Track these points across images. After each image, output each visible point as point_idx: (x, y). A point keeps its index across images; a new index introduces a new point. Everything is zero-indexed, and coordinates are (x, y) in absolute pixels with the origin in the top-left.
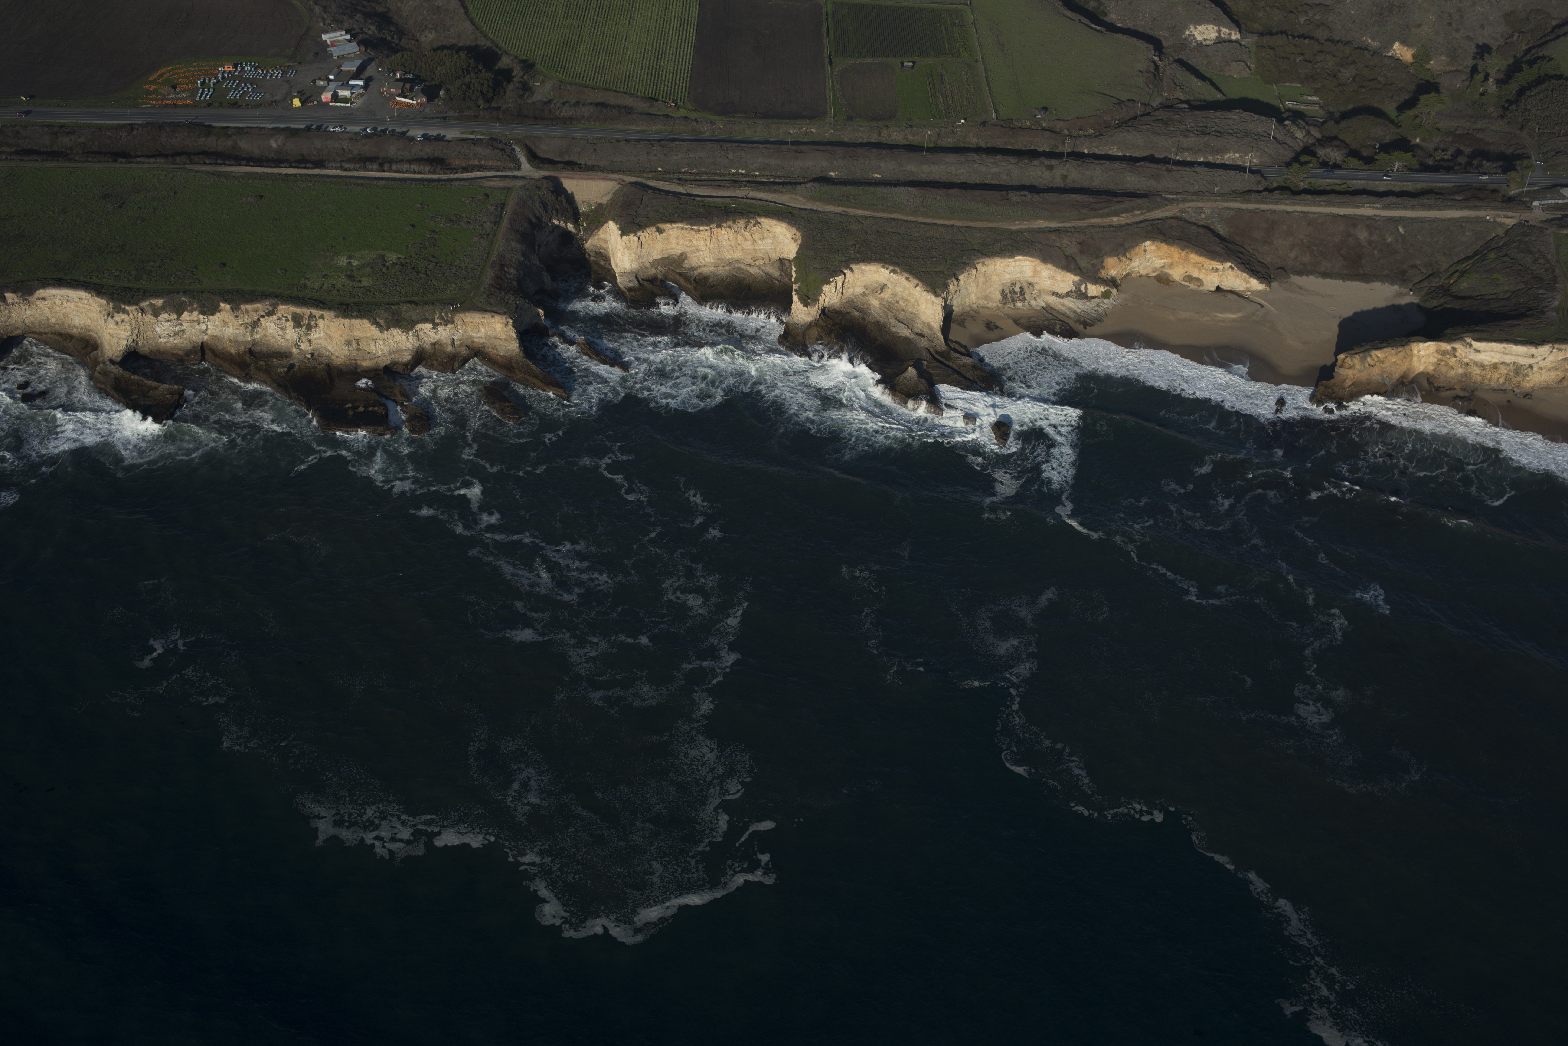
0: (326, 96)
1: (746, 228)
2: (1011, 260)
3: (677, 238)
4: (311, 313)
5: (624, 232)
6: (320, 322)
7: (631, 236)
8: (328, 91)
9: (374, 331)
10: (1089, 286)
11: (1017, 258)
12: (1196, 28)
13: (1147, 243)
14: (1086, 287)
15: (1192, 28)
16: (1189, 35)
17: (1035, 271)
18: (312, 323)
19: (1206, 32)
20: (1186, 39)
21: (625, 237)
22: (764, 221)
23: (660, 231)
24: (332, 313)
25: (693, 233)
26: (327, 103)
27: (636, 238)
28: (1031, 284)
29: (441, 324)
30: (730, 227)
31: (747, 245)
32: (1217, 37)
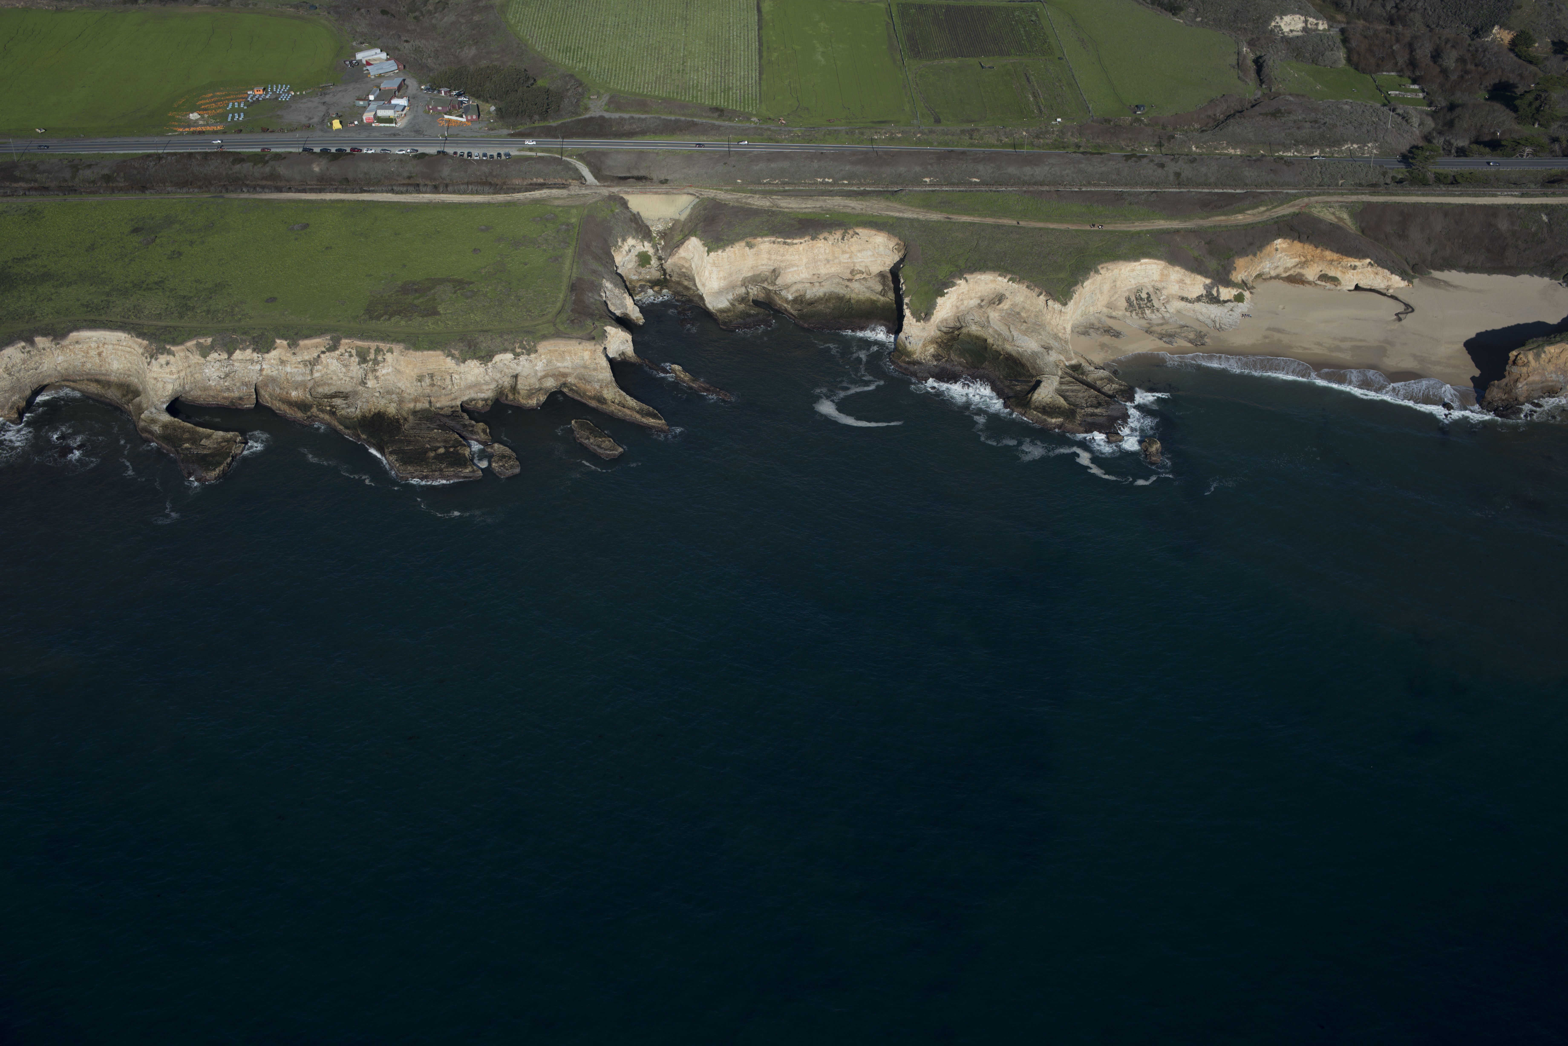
0: (367, 116)
2: (1137, 264)
3: (769, 253)
4: (377, 347)
5: (710, 248)
6: (389, 356)
7: (720, 252)
8: (369, 112)
9: (450, 363)
10: (1221, 289)
11: (1143, 261)
12: (1282, 18)
13: (1279, 241)
14: (1218, 291)
15: (1278, 19)
16: (1274, 26)
17: (1162, 275)
18: (380, 358)
19: (1293, 23)
20: (1272, 31)
21: (712, 254)
22: (862, 231)
23: (750, 246)
24: (401, 346)
25: (786, 246)
26: (370, 124)
27: (723, 254)
28: (1158, 289)
29: (523, 354)
30: (825, 239)
31: (844, 258)
32: (1303, 28)
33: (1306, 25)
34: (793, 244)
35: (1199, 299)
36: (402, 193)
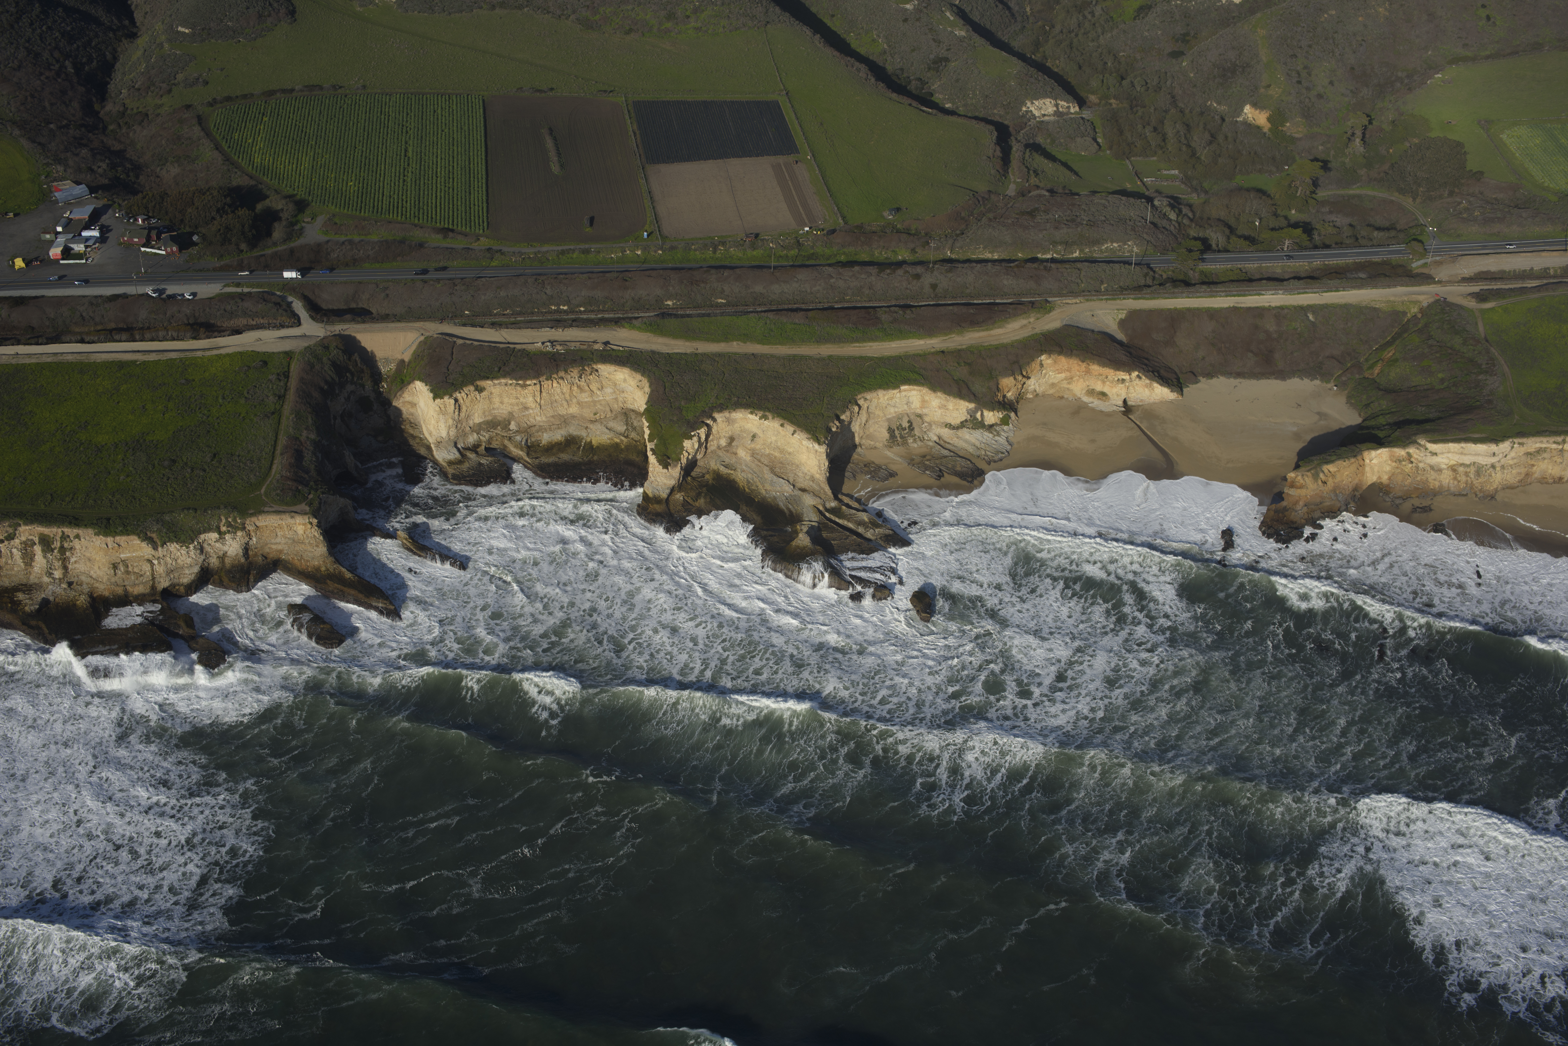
0: (55, 252)
1: (580, 377)
2: (895, 391)
3: (500, 396)
4: (63, 533)
5: (437, 394)
6: (76, 544)
7: (446, 398)
8: (57, 246)
9: (146, 550)
10: (986, 413)
11: (903, 388)
12: (1032, 103)
13: (1043, 357)
14: (982, 415)
15: (1029, 104)
16: (1026, 111)
17: (924, 401)
18: (66, 545)
19: (1044, 107)
20: (1023, 116)
21: (438, 401)
22: (601, 367)
23: (480, 390)
24: (90, 531)
25: (519, 388)
26: (57, 261)
27: (452, 401)
28: (920, 416)
29: (229, 532)
30: (562, 378)
31: (585, 397)
32: (1055, 112)
33: (1057, 108)
34: (526, 385)
35: (963, 425)
36: (93, 342)
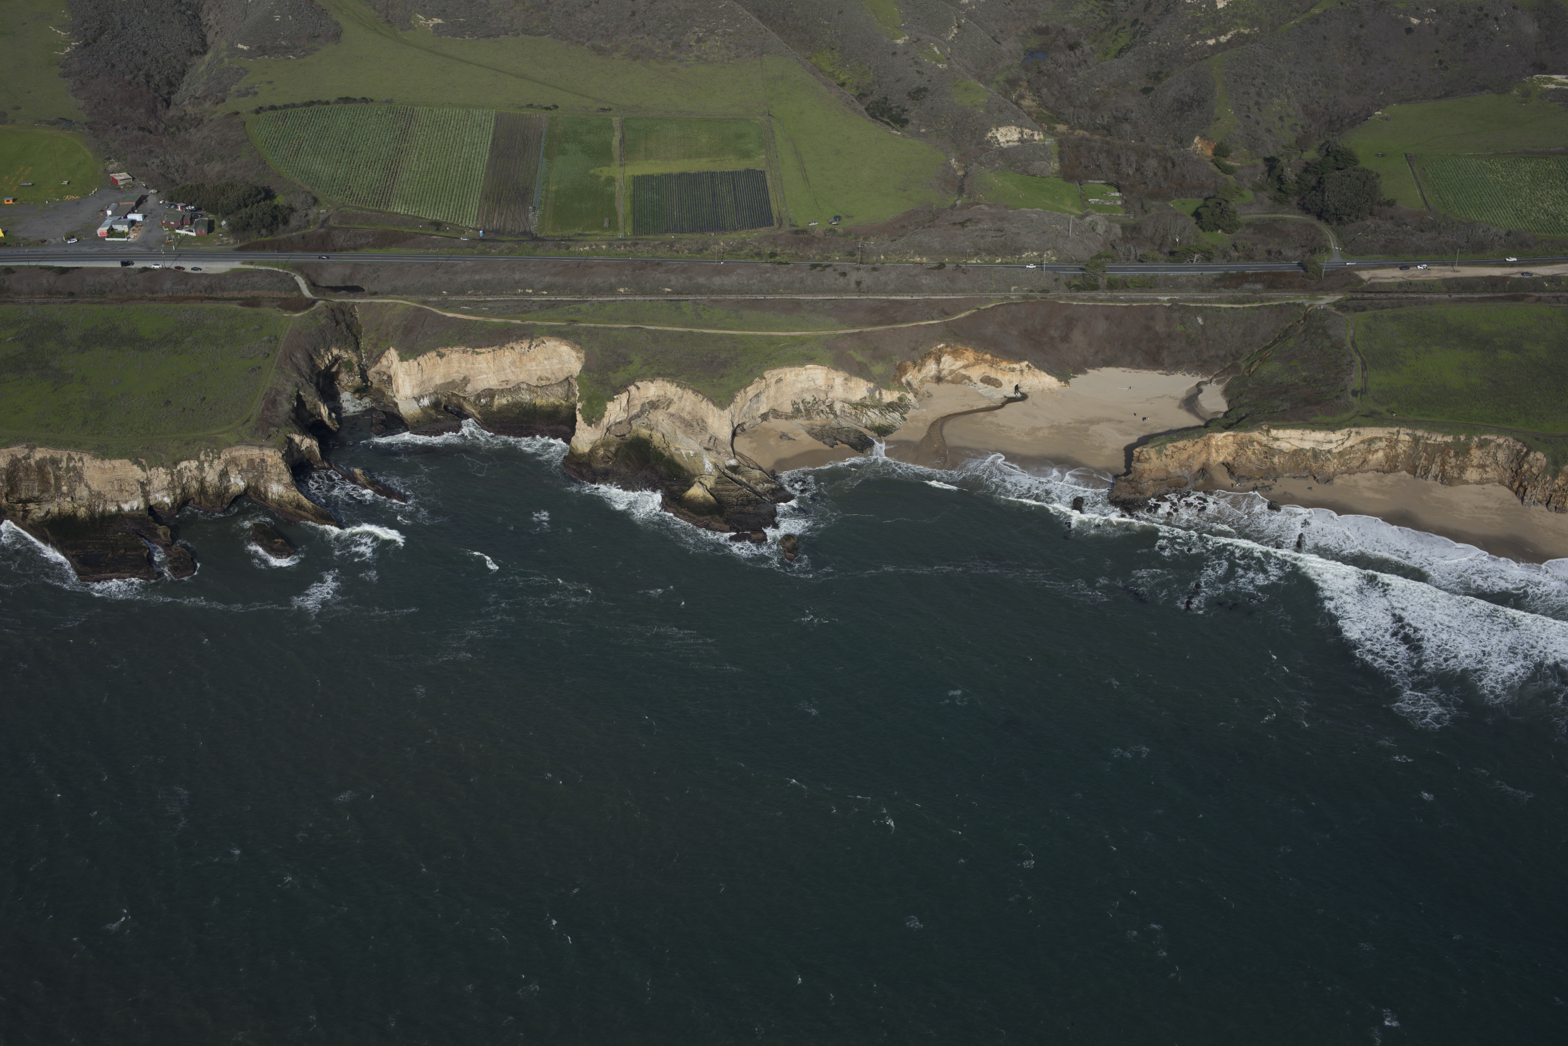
0: (102, 230)
1: (530, 348)
2: (801, 369)
3: (459, 361)
4: (70, 455)
5: (404, 357)
6: (83, 464)
7: (411, 361)
8: (105, 226)
9: (137, 472)
10: (884, 392)
11: (808, 366)
12: (997, 130)
14: (880, 394)
15: (994, 131)
16: (991, 137)
17: (827, 379)
18: (71, 465)
19: (1009, 134)
20: (988, 141)
21: (405, 363)
22: (547, 341)
23: (441, 356)
24: (92, 455)
25: (475, 355)
26: (103, 239)
27: (416, 363)
28: (824, 393)
29: (207, 460)
31: (532, 366)
32: (1020, 138)
33: (1022, 136)
34: (481, 353)
35: (862, 401)
